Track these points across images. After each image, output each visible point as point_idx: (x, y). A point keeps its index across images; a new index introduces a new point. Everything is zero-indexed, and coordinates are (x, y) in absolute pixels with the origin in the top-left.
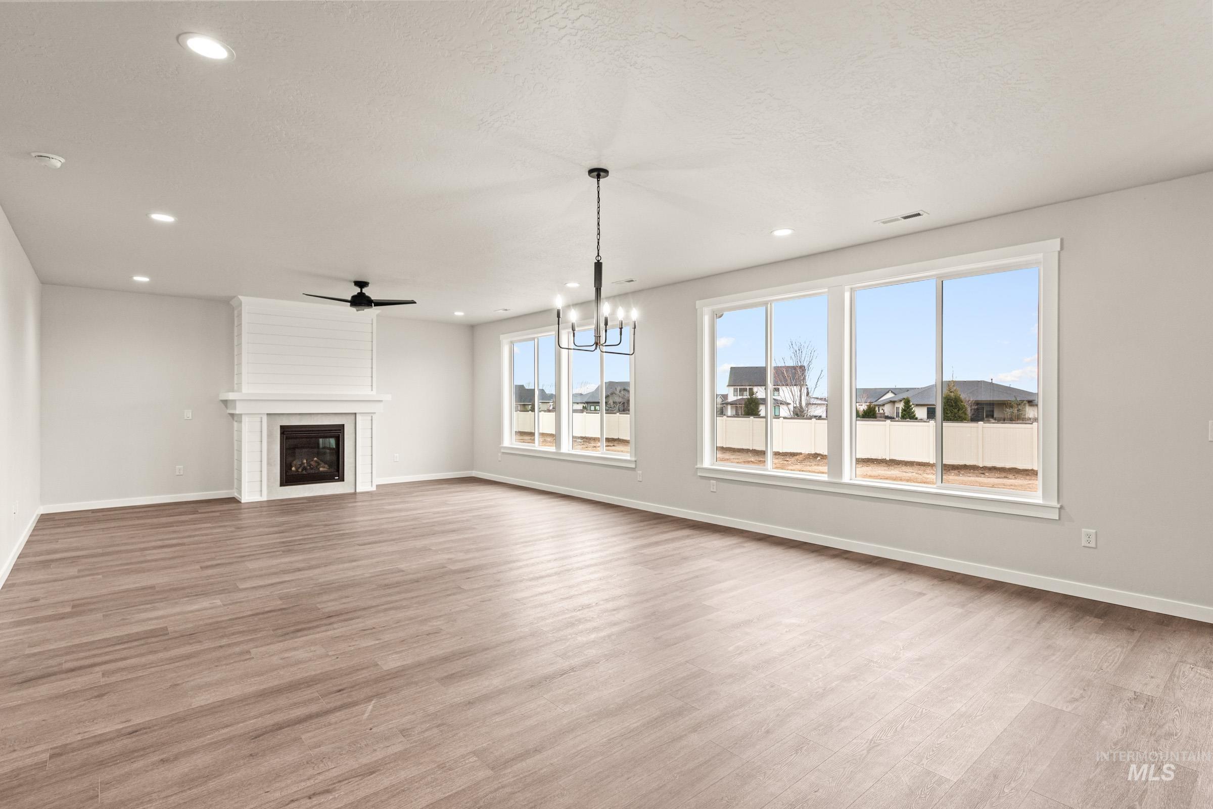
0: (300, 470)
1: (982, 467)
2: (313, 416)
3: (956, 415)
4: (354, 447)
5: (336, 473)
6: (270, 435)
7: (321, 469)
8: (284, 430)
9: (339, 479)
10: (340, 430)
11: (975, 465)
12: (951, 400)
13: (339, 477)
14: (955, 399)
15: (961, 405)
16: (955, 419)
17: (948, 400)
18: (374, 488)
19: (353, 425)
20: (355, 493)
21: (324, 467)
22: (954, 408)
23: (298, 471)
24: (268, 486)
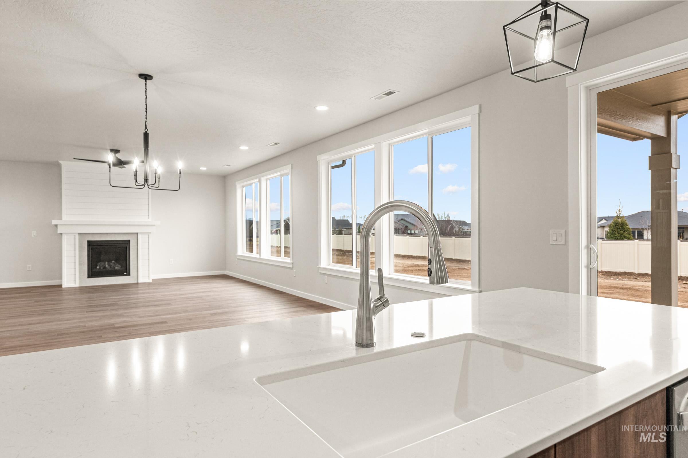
0: (102, 268)
1: (638, 274)
2: (109, 235)
3: (622, 235)
4: (136, 254)
5: (125, 271)
6: (81, 246)
7: (116, 268)
8: (90, 243)
9: (127, 274)
10: (128, 243)
11: (632, 272)
12: (619, 224)
13: (127, 272)
14: (622, 223)
15: (626, 228)
16: (621, 238)
17: (616, 224)
18: (151, 281)
19: (136, 241)
20: (138, 283)
21: (118, 267)
22: (620, 231)
23: (101, 269)
24: (80, 278)
